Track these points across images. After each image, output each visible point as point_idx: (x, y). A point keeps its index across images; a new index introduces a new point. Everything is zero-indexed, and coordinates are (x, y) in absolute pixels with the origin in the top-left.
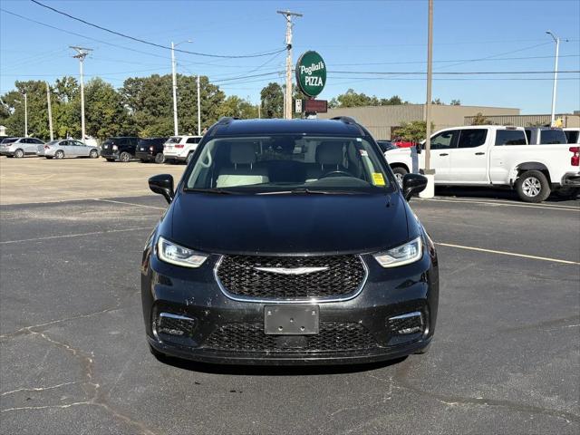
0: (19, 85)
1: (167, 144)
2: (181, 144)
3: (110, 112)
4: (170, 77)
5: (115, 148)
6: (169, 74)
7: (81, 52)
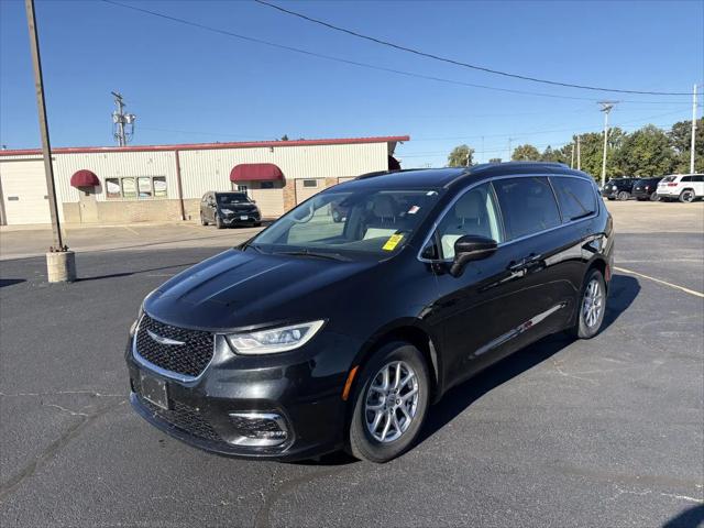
0: (575, 138)
1: (660, 183)
2: (675, 182)
3: (648, 155)
4: (691, 123)
5: (614, 188)
6: (689, 120)
7: (607, 106)
